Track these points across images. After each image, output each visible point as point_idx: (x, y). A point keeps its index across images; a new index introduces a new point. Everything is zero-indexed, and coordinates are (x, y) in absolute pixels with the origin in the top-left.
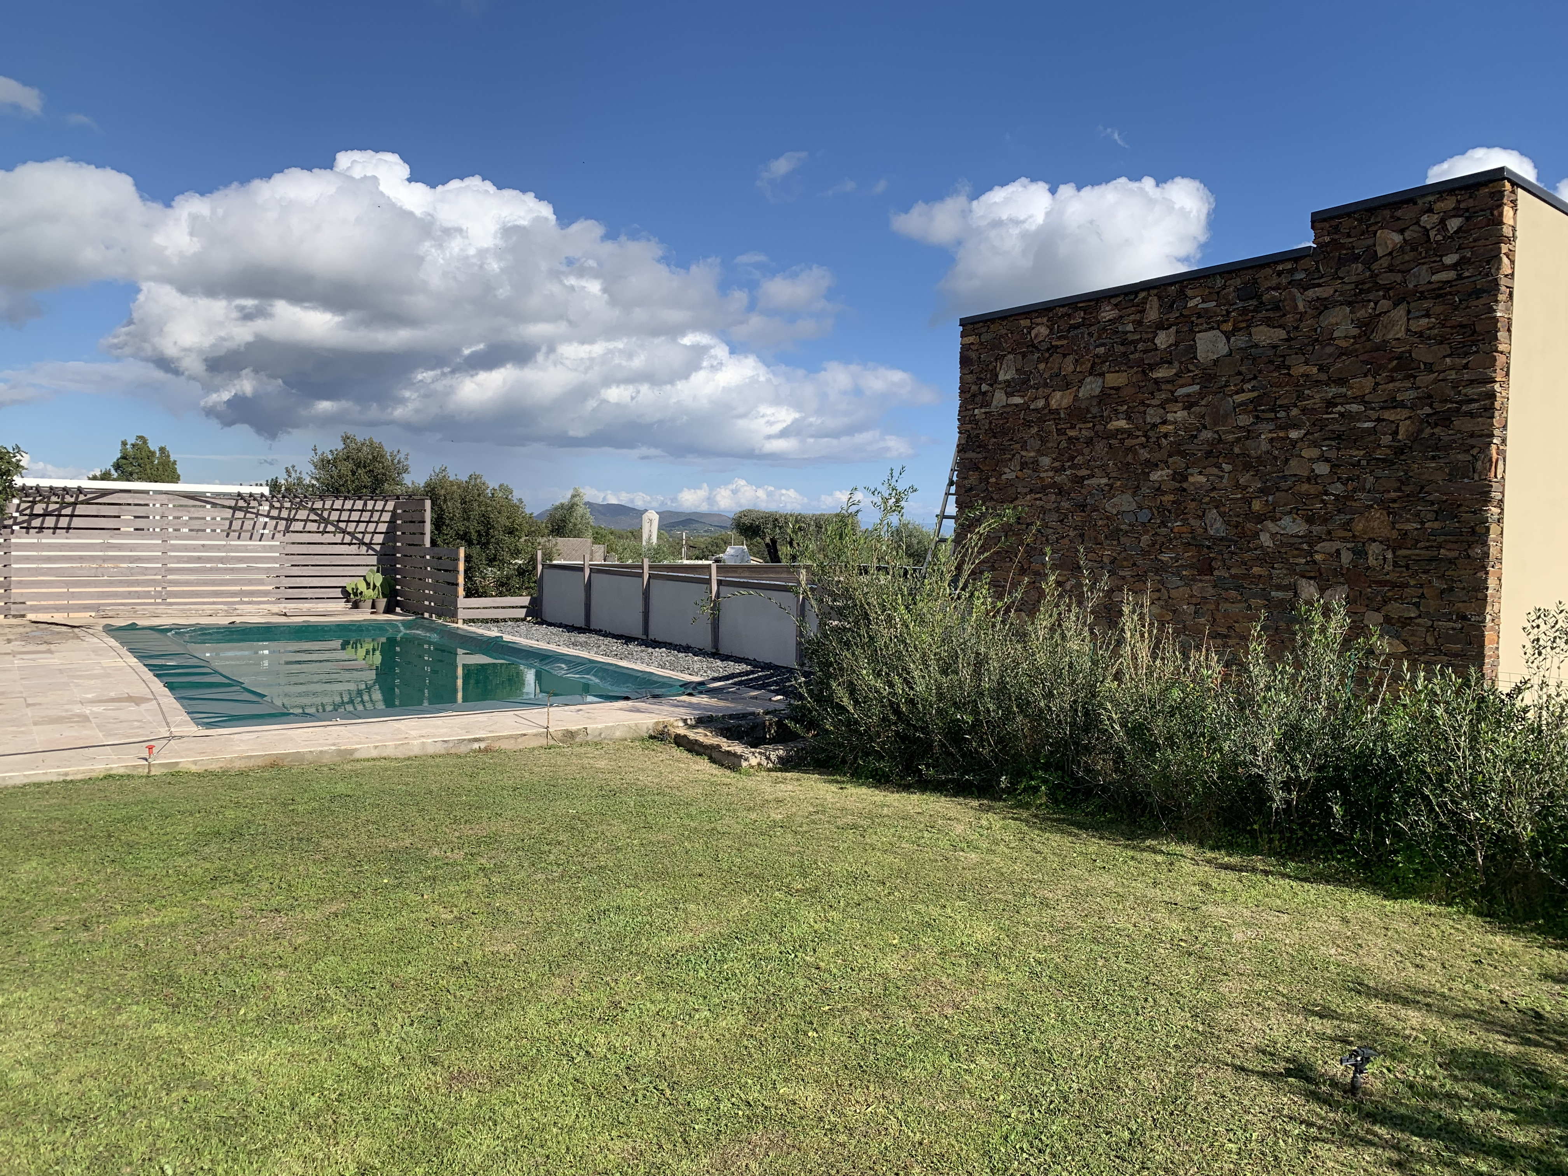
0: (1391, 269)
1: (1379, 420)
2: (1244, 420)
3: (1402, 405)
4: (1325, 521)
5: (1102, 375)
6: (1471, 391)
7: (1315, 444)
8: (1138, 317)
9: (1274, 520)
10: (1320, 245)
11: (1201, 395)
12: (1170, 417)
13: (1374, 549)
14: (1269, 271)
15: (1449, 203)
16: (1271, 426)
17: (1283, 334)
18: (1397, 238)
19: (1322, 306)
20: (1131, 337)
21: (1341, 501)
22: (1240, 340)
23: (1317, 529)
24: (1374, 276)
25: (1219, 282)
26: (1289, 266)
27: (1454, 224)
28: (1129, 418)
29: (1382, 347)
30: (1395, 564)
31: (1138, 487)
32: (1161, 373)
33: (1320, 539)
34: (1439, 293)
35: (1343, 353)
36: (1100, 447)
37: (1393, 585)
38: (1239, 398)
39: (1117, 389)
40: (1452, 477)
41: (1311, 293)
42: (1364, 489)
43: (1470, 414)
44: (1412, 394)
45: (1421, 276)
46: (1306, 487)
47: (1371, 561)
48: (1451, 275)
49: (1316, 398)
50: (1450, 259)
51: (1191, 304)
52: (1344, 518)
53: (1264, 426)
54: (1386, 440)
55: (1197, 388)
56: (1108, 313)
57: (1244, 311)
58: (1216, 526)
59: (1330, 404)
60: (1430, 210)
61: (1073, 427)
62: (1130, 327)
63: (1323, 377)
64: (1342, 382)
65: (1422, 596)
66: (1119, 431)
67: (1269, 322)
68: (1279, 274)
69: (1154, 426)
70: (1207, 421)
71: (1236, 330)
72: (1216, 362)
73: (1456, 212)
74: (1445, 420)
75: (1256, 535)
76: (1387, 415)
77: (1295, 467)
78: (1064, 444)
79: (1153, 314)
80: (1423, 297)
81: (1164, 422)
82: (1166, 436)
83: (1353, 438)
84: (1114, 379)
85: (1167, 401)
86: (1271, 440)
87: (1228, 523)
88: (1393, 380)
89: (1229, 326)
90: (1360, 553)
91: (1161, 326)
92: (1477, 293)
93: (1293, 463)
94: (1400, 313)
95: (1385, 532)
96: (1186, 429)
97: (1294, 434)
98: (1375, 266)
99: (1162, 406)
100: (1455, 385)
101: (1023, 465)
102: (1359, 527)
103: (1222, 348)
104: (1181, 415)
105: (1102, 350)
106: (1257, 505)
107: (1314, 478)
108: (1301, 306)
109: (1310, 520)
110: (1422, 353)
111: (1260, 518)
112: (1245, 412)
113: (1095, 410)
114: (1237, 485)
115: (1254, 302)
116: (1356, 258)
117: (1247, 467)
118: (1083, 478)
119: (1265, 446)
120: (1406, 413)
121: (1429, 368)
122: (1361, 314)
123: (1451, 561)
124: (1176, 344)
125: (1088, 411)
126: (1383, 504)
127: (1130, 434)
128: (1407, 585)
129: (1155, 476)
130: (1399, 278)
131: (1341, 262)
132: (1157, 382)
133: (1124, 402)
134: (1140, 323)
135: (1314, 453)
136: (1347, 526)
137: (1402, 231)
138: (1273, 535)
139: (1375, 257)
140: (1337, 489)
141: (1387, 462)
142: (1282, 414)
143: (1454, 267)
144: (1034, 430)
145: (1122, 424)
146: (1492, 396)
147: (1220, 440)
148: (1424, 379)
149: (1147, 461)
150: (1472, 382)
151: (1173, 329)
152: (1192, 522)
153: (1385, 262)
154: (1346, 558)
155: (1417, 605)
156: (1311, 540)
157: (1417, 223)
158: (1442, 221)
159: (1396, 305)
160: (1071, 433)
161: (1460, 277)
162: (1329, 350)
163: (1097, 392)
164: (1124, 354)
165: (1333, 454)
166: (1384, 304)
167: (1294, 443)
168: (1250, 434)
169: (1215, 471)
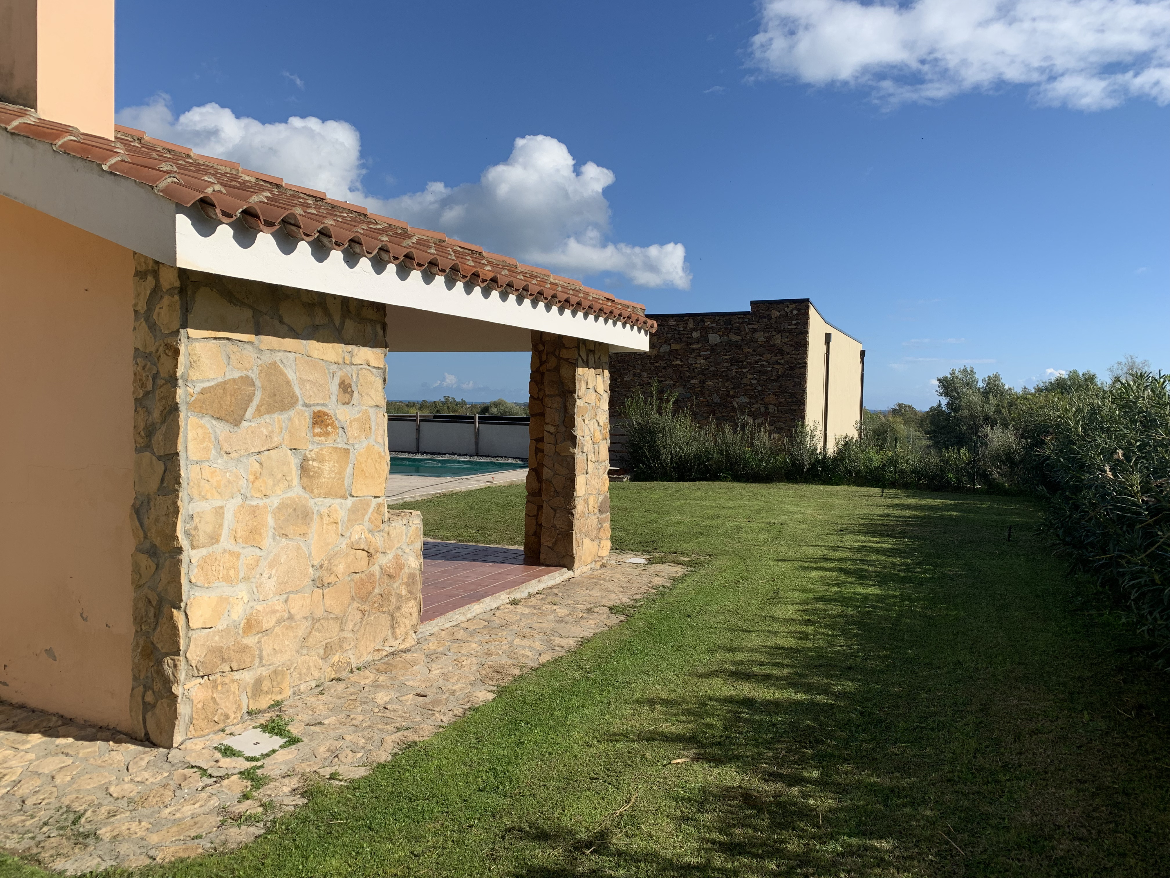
0: (776, 323)
1: (772, 368)
2: (727, 365)
3: (779, 364)
4: (755, 398)
5: (670, 344)
6: (800, 361)
7: (751, 374)
8: (685, 326)
9: (738, 397)
10: (753, 312)
11: (710, 355)
12: (698, 362)
13: (771, 407)
14: (735, 317)
15: (794, 306)
16: (736, 367)
17: (740, 338)
18: (778, 313)
19: (754, 331)
20: (681, 332)
21: (761, 393)
22: (725, 338)
23: (752, 401)
24: (771, 323)
25: (717, 318)
26: (742, 316)
27: (795, 312)
28: (681, 361)
29: (774, 345)
30: (778, 411)
31: (686, 385)
32: (694, 346)
33: (754, 404)
34: (791, 331)
35: (761, 346)
36: (670, 371)
37: (777, 417)
38: (724, 357)
39: (677, 350)
40: (794, 386)
41: (750, 326)
42: (768, 389)
43: (800, 368)
44: (783, 361)
45: (785, 326)
46: (748, 387)
47: (770, 410)
48: (794, 327)
49: (752, 359)
50: (794, 322)
51: (706, 324)
52: (761, 397)
53: (733, 367)
54: (775, 374)
55: (709, 352)
56: (672, 322)
57: (726, 329)
58: (716, 399)
59: (757, 362)
60: (788, 307)
61: (657, 362)
62: (682, 329)
63: (755, 353)
64: (761, 355)
65: (786, 420)
66: (677, 365)
67: (735, 334)
68: (739, 318)
69: (692, 364)
70: (713, 364)
71: (723, 335)
72: (716, 345)
73: (796, 309)
74: (792, 369)
75: (731, 402)
76: (775, 366)
77: (745, 381)
78: (653, 368)
79: (691, 325)
80: (786, 332)
81: (696, 363)
82: (696, 368)
83: (765, 373)
84: (674, 347)
85: (697, 356)
86: (736, 372)
87: (721, 398)
88: (776, 356)
89: (721, 333)
90: (767, 408)
91: (694, 330)
92: (802, 333)
93: (744, 379)
94: (779, 336)
95: (775, 402)
96: (705, 366)
97: (744, 370)
98: (771, 321)
99: (695, 358)
100: (795, 359)
101: (634, 375)
102: (766, 400)
103: (718, 340)
104: (703, 361)
105: (670, 335)
106: (731, 393)
107: (751, 385)
108: (747, 329)
109: (750, 398)
110: (786, 349)
111: (733, 397)
112: (727, 362)
113: (667, 357)
114: (724, 386)
115: (730, 326)
116: (765, 317)
117: (728, 380)
118: (662, 381)
119: (734, 374)
120: (781, 366)
121: (788, 353)
122: (767, 335)
123: (795, 410)
124: (700, 337)
125: (664, 357)
126: (775, 394)
127: (682, 366)
128: (781, 417)
129: (692, 382)
130: (779, 325)
131: (760, 318)
132: (693, 349)
133: (679, 355)
134: (686, 328)
135: (752, 377)
136: (762, 400)
137: (779, 312)
138: (737, 403)
139: (771, 318)
140: (759, 388)
141: (775, 381)
142: (740, 364)
143: (795, 325)
144: (639, 362)
145: (679, 362)
146: (806, 363)
147: (718, 371)
148: (787, 357)
149: (689, 376)
150: (800, 359)
151: (699, 332)
152: (707, 397)
153: (774, 320)
154: (762, 409)
155: (785, 423)
156: (750, 403)
157: (784, 310)
158: (791, 311)
159: (778, 333)
160: (656, 364)
161: (797, 328)
162: (756, 345)
163: (668, 350)
164: (679, 338)
165: (757, 378)
166: (774, 333)
167: (744, 373)
168: (729, 369)
169: (716, 381)
